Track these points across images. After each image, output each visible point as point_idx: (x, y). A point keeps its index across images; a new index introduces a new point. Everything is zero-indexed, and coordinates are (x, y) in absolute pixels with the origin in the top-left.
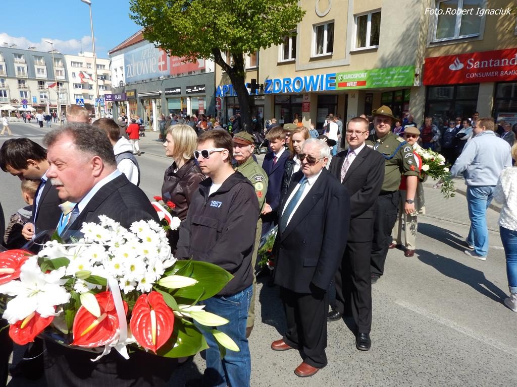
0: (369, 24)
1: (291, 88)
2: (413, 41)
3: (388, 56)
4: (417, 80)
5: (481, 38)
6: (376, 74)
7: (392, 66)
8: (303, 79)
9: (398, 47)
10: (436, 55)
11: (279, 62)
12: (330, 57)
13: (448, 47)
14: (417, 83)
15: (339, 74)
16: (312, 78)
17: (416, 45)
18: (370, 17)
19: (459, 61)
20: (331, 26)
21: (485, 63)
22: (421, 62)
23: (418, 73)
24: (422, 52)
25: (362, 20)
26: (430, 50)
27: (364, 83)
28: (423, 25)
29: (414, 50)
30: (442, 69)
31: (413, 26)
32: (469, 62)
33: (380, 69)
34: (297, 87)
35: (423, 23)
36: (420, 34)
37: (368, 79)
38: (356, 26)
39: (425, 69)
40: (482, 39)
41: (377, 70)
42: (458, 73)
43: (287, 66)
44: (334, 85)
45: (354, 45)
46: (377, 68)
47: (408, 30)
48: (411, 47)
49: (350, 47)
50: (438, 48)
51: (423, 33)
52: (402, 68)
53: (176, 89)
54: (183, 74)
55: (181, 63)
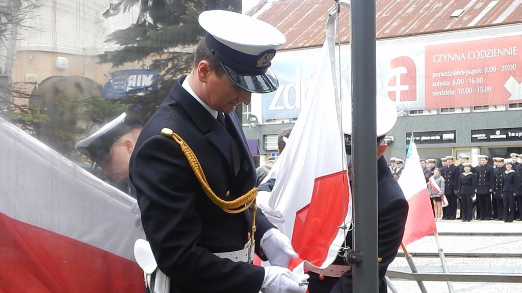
53: (441, 133)
54: (462, 109)
55: (460, 91)
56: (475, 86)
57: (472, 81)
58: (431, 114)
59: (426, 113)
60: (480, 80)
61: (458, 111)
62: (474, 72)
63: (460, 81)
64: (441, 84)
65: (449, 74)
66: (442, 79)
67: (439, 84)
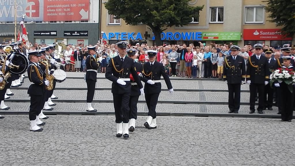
0: (217, 12)
4: (241, 38)
6: (223, 34)
8: (181, 33)
10: (247, 28)
12: (197, 24)
16: (187, 33)
18: (217, 9)
21: (266, 33)
23: (242, 35)
26: (245, 26)
27: (217, 38)
32: (261, 32)
38: (211, 12)
40: (264, 24)
42: (257, 36)
44: (201, 38)
49: (208, 21)
53: (50, 32)
54: (60, 22)
55: (60, 14)
56: (66, 12)
57: (65, 10)
58: (45, 23)
59: (43, 23)
60: (69, 10)
61: (58, 23)
62: (66, 6)
63: (60, 10)
64: (51, 10)
65: (54, 6)
66: (52, 8)
67: (50, 10)
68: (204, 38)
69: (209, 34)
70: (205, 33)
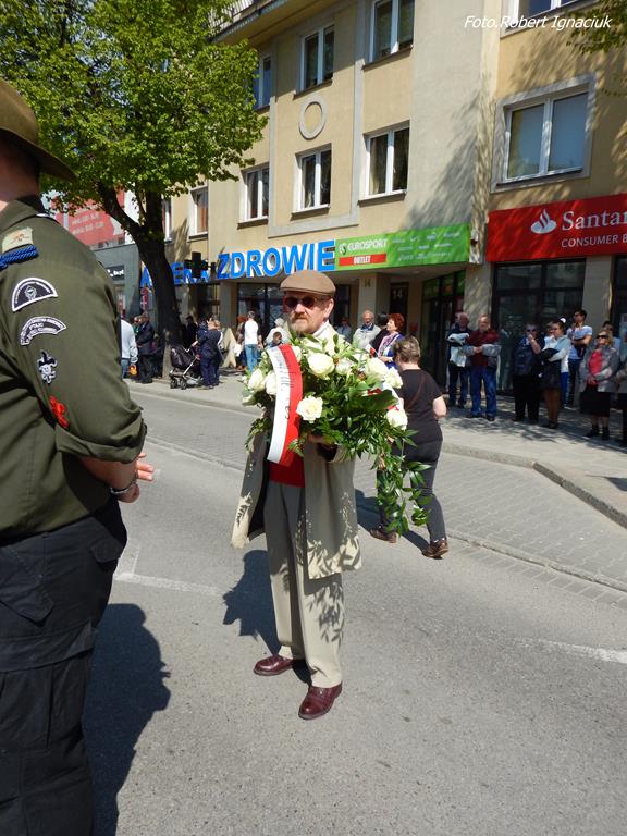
0: (391, 151)
1: (261, 268)
2: (466, 179)
3: (424, 208)
4: (475, 252)
5: (585, 174)
6: (403, 241)
7: (430, 226)
8: (280, 252)
9: (440, 191)
10: (508, 205)
11: (241, 222)
12: (325, 211)
13: (529, 191)
14: (475, 257)
15: (341, 241)
16: (294, 249)
17: (471, 186)
18: (391, 139)
19: (547, 216)
20: (326, 156)
21: (593, 220)
22: (481, 220)
23: (477, 239)
24: (483, 201)
25: (377, 143)
26: (497, 197)
27: (382, 258)
28: (484, 151)
29: (468, 194)
30: (519, 232)
31: (466, 152)
32: (565, 218)
33: (409, 232)
34: (270, 267)
35: (483, 148)
36: (478, 166)
37: (390, 249)
38: (369, 155)
39: (489, 232)
40: (588, 175)
41: (405, 233)
42: (547, 238)
43: (253, 229)
44: (333, 262)
45: (366, 189)
46: (405, 230)
47: (456, 159)
48: (461, 190)
49: (358, 192)
50: (511, 194)
51: (484, 166)
52: (448, 230)
55: (87, 228)
60: (97, 215)
63: (87, 218)
64: (76, 222)
68: (344, 261)
69: (358, 246)
70: (344, 244)
